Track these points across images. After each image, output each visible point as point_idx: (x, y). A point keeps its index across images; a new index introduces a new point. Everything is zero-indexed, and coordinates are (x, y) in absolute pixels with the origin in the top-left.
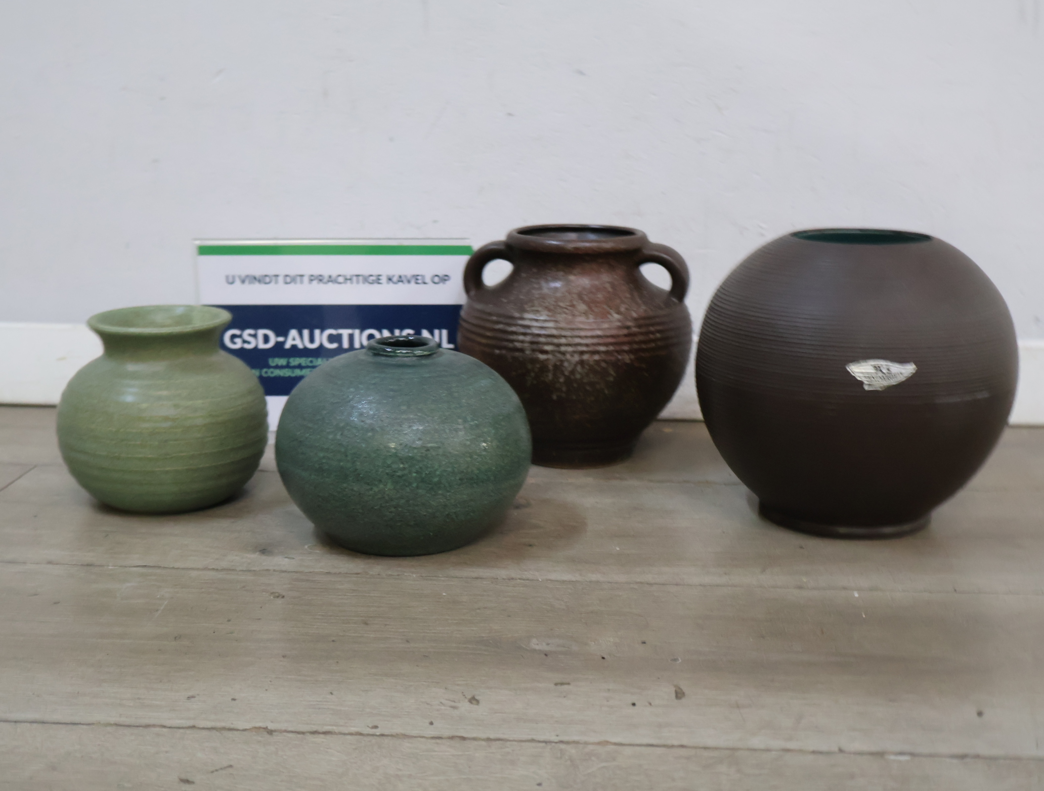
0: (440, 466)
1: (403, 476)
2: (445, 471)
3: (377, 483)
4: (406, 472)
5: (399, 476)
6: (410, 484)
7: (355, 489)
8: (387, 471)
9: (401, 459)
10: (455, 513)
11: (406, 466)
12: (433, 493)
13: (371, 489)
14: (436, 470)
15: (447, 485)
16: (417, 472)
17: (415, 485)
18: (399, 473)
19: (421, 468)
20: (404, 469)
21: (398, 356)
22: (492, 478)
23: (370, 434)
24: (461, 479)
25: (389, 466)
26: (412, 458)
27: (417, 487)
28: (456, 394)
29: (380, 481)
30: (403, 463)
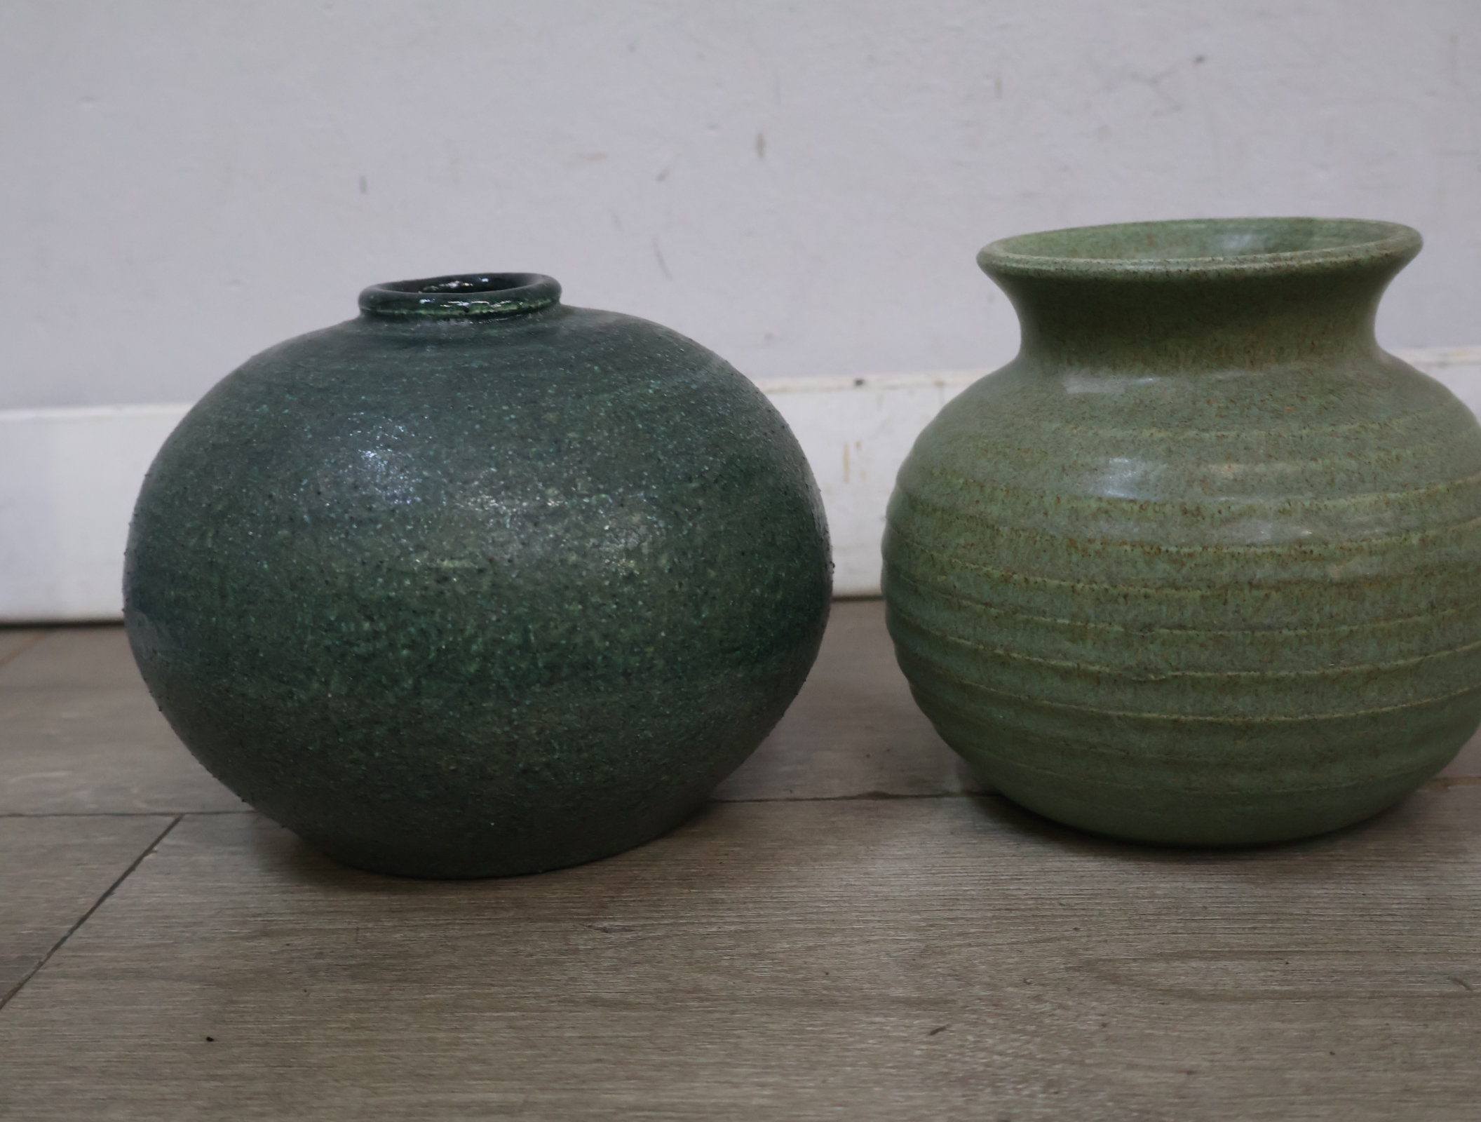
0: (481, 628)
1: (373, 655)
2: (497, 642)
3: (302, 677)
4: (380, 645)
5: (365, 659)
6: (395, 681)
7: (251, 692)
8: (328, 642)
9: (365, 606)
10: (547, 765)
11: (382, 626)
12: (467, 708)
13: (290, 695)
14: (469, 641)
15: (506, 682)
16: (412, 645)
17: (409, 683)
18: (363, 648)
19: (422, 632)
20: (376, 635)
21: (422, 317)
22: (660, 663)
23: (284, 532)
24: (551, 667)
25: (331, 628)
26: (397, 604)
27: (417, 691)
28: (551, 416)
29: (310, 671)
30: (370, 618)
